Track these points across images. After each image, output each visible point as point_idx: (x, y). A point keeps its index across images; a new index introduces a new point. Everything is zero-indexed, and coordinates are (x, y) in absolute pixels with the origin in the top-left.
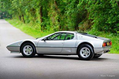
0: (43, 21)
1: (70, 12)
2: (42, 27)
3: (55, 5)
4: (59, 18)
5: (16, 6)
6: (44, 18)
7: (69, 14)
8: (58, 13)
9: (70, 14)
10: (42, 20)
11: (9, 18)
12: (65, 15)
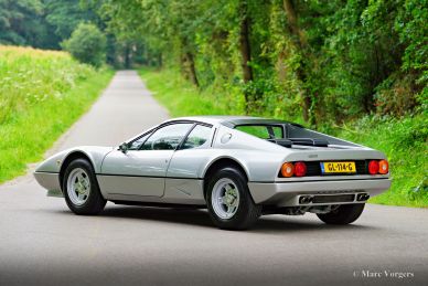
0: (251, 78)
1: (344, 42)
2: (247, 100)
3: (286, 13)
4: (303, 65)
5: (158, 20)
6: (256, 66)
7: (337, 48)
8: (299, 43)
9: (343, 47)
10: (250, 75)
11: (154, 64)
12: (325, 53)
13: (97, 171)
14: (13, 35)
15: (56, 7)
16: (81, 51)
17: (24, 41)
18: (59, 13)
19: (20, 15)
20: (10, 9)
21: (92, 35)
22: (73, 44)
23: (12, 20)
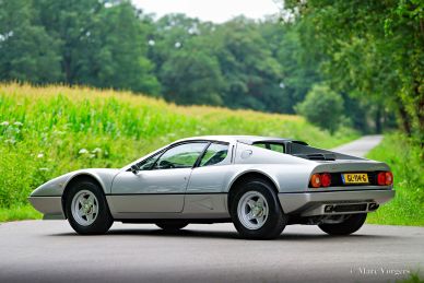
13: (106, 192)
14: (252, 100)
15: (293, 70)
16: (316, 114)
17: (263, 107)
18: (296, 75)
19: (258, 79)
20: (248, 73)
21: (327, 97)
22: (307, 107)
23: (250, 85)
